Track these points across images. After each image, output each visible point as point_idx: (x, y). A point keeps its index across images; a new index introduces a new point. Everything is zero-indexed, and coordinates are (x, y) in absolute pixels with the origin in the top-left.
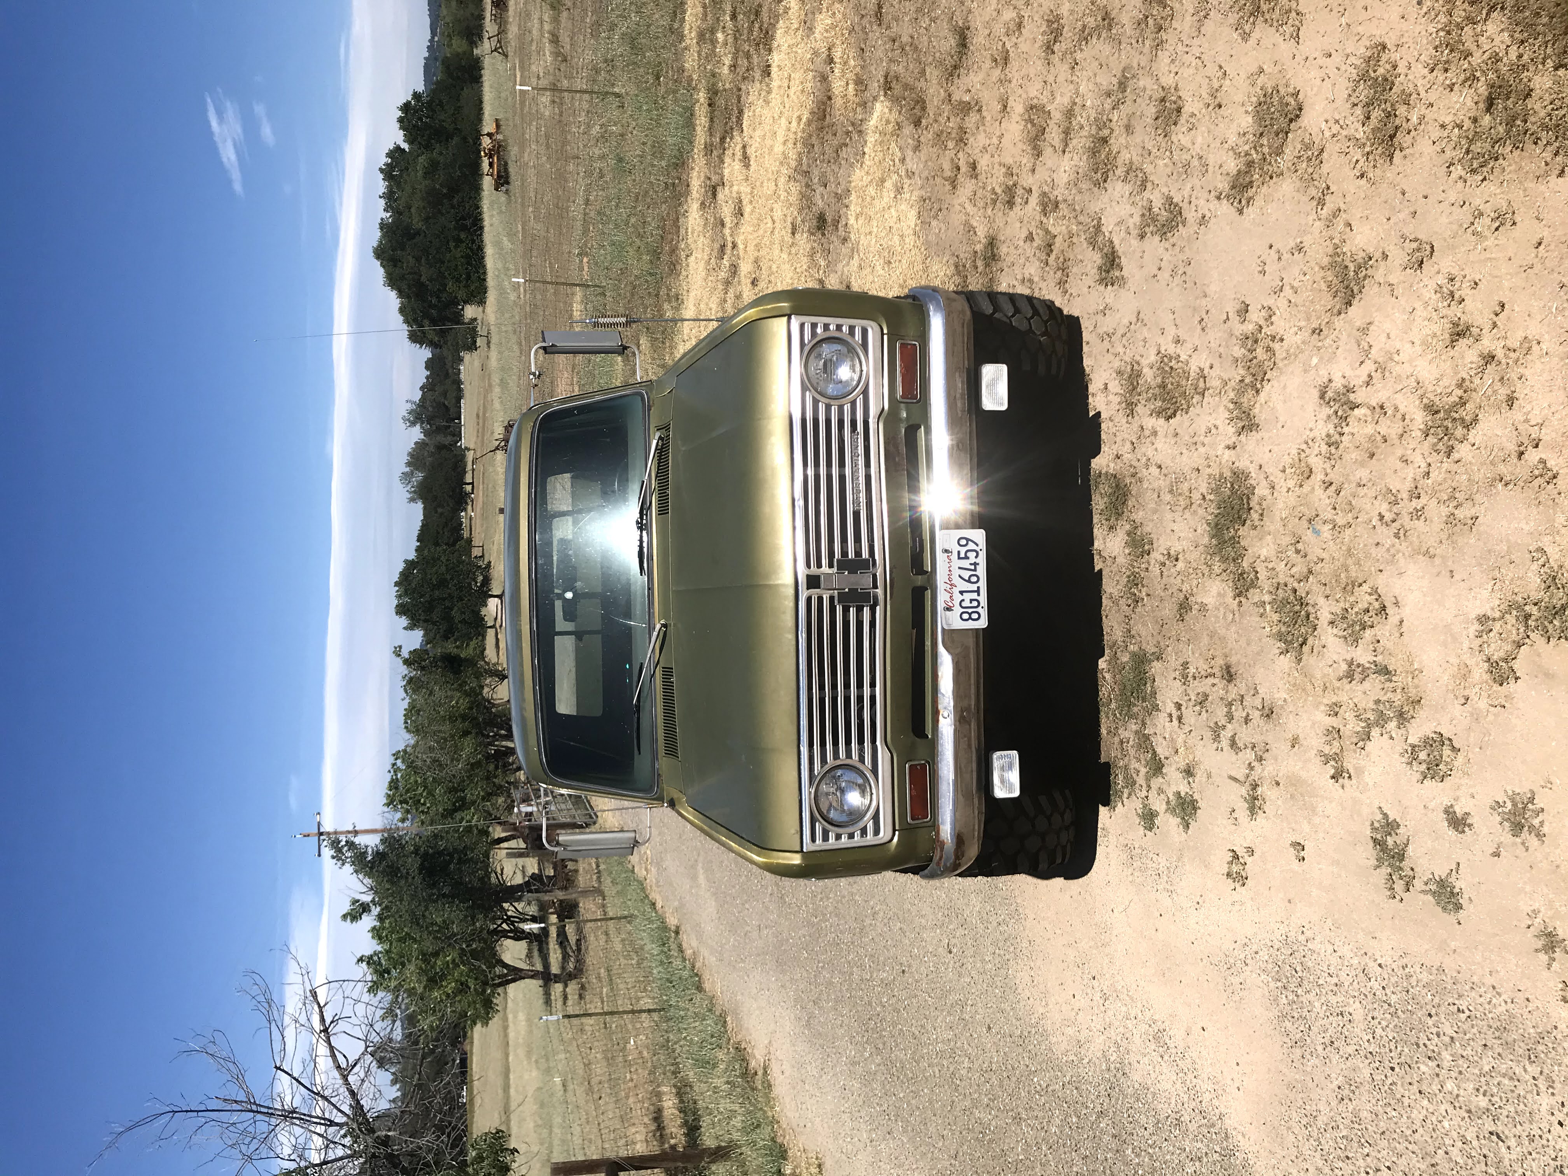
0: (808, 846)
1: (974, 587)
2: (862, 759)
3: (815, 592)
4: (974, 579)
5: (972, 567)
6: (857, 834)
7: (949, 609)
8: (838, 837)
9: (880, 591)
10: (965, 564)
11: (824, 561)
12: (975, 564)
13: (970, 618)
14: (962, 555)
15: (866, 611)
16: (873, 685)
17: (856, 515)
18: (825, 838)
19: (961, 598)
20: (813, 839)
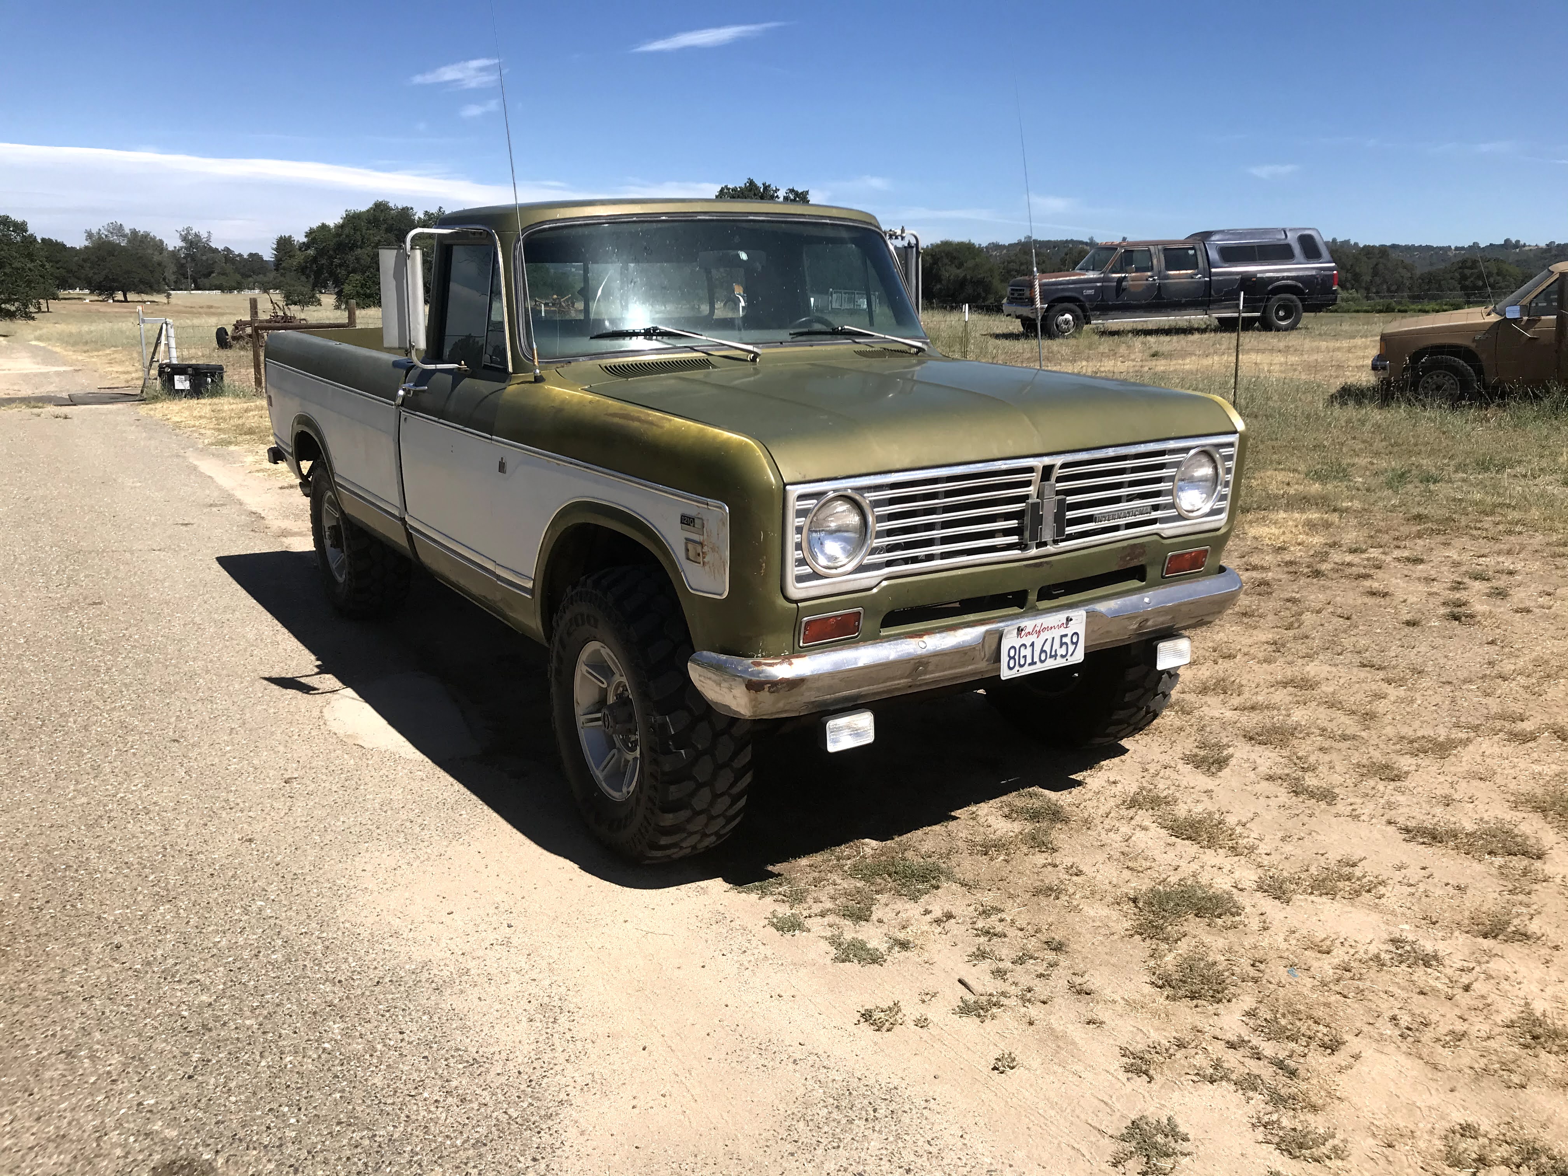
0: (794, 491)
1: (1036, 659)
2: (874, 551)
3: (1035, 477)
4: (1043, 657)
5: (1053, 653)
6: (799, 554)
7: (1019, 632)
8: (799, 530)
9: (1034, 552)
10: (1056, 645)
11: (1061, 486)
12: (1056, 656)
13: (1010, 658)
14: (1064, 640)
15: (1014, 539)
16: (944, 556)
17: (1090, 519)
18: (801, 513)
19: (1028, 645)
20: (799, 497)
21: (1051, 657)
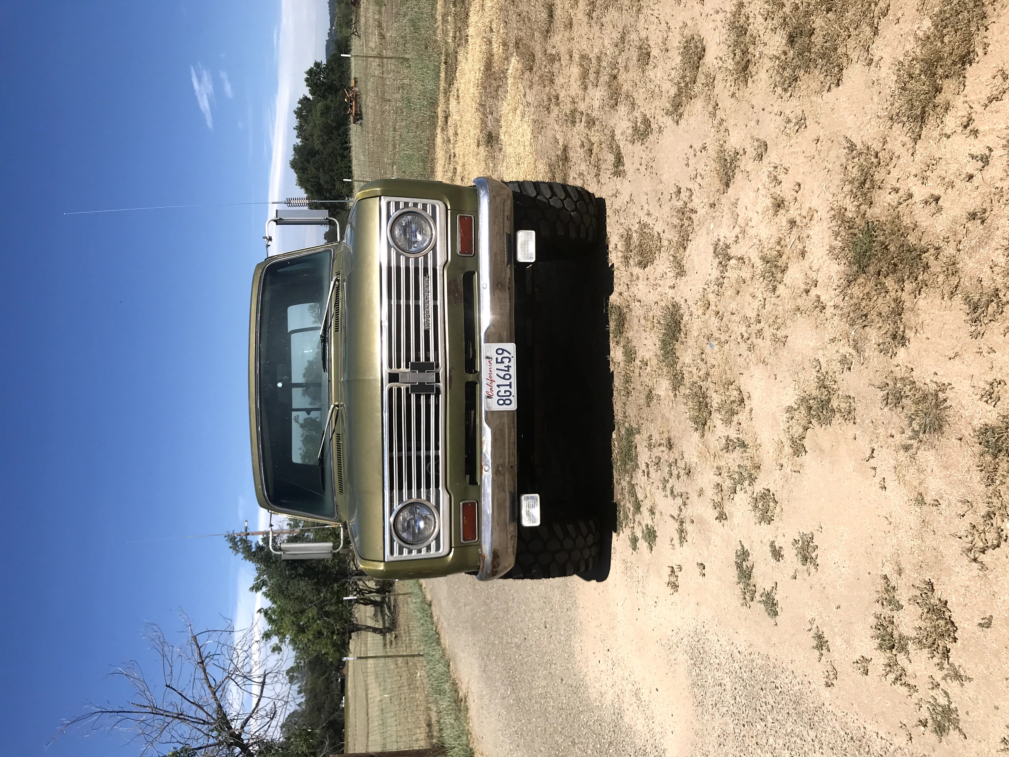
0: (388, 557)
1: (508, 382)
2: (428, 499)
3: (395, 385)
4: (508, 377)
5: (506, 369)
6: (424, 550)
7: (489, 397)
8: (410, 552)
9: (441, 385)
10: (501, 366)
11: (403, 364)
12: (508, 367)
13: (504, 403)
14: (499, 360)
15: (433, 398)
16: (437, 448)
17: (427, 332)
18: (401, 552)
19: (498, 389)
20: (392, 553)
21: (508, 371)
